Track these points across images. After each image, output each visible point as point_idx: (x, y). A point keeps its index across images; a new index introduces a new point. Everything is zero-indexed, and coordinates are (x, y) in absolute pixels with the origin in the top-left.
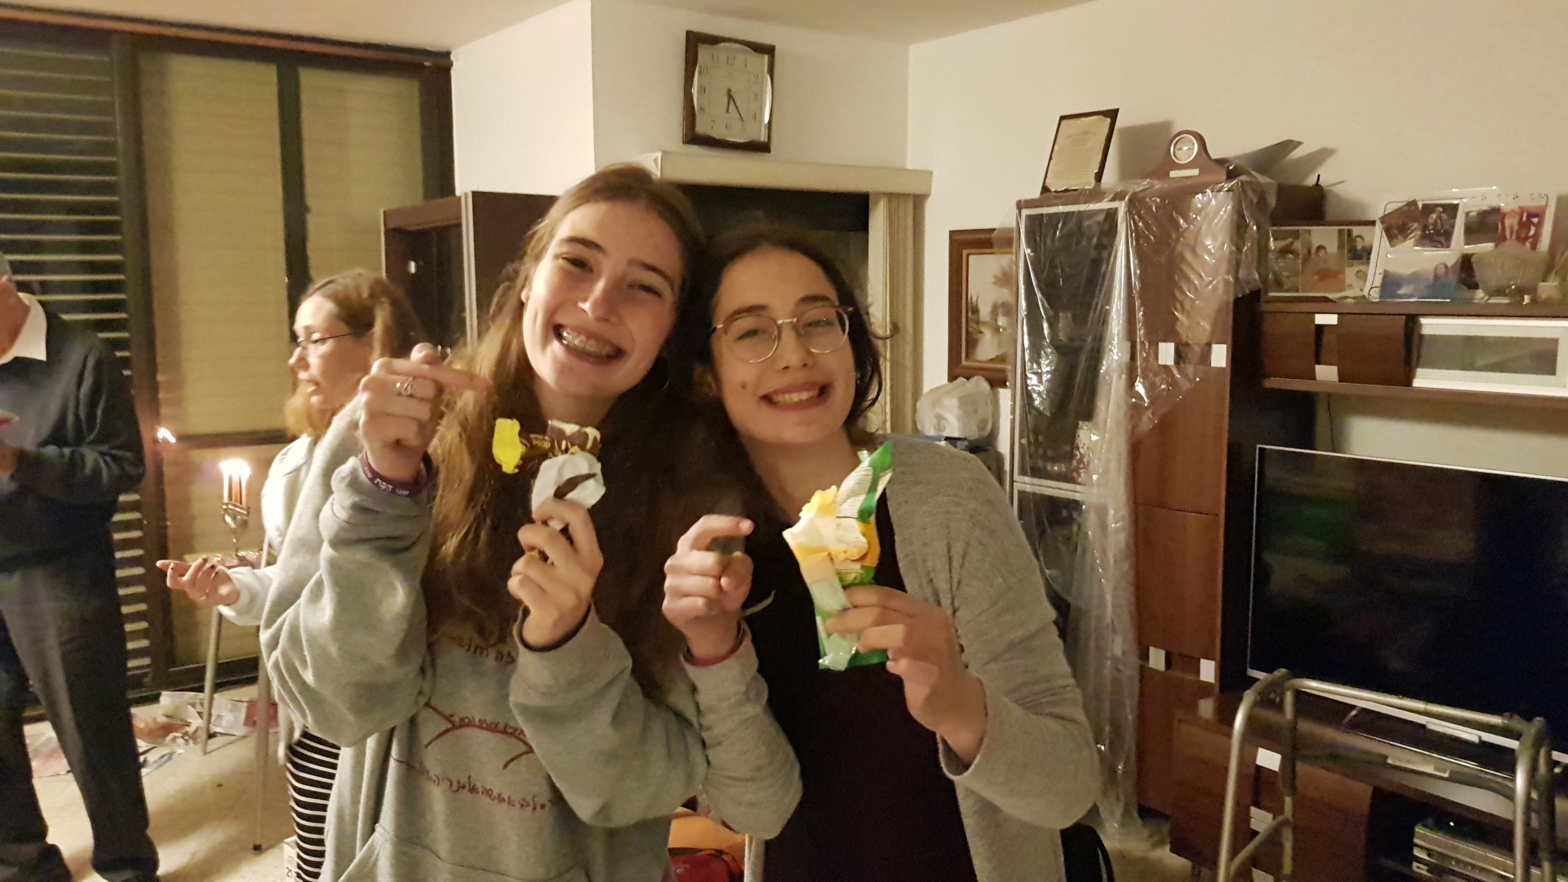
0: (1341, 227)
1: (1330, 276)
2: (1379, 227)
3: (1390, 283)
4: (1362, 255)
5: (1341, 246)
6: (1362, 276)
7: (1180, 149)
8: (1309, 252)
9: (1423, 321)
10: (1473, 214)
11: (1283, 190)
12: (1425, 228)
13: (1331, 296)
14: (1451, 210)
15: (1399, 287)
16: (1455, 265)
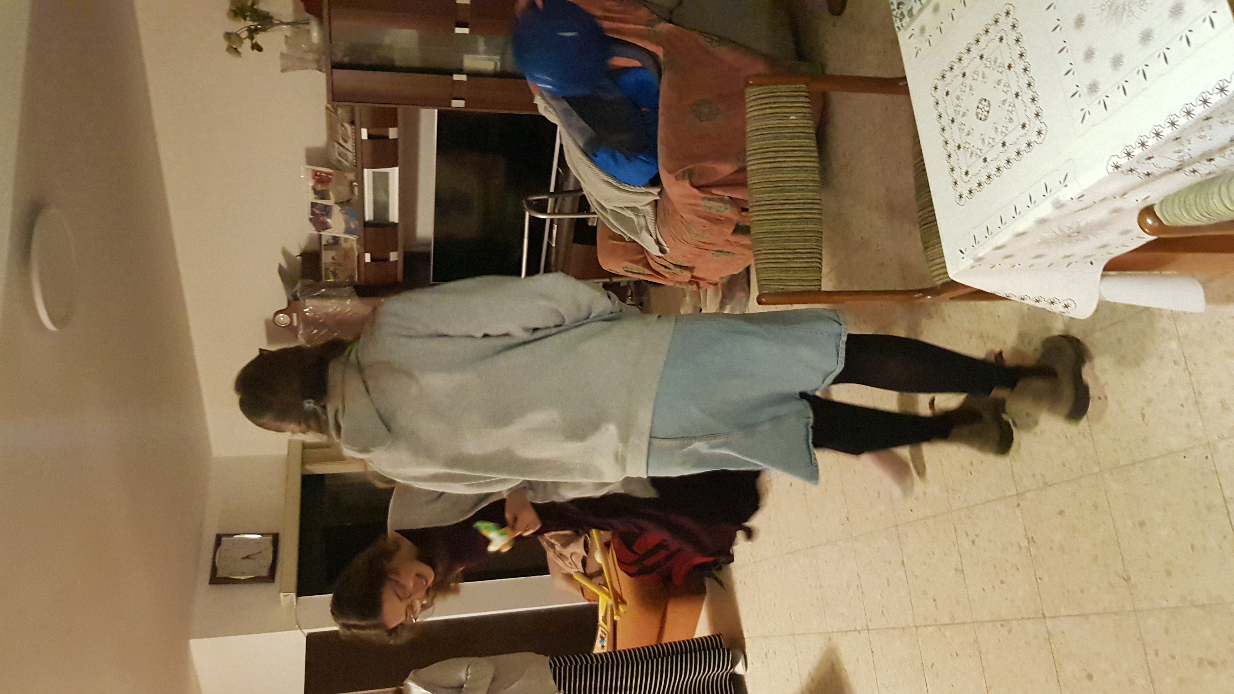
0: (323, 249)
1: (347, 254)
2: (322, 233)
3: (348, 231)
4: (336, 240)
5: (332, 250)
6: (346, 240)
7: (282, 321)
8: (334, 263)
9: (367, 219)
10: (315, 196)
11: (304, 276)
12: (322, 215)
13: (356, 254)
14: (313, 205)
15: (351, 227)
16: (340, 206)
